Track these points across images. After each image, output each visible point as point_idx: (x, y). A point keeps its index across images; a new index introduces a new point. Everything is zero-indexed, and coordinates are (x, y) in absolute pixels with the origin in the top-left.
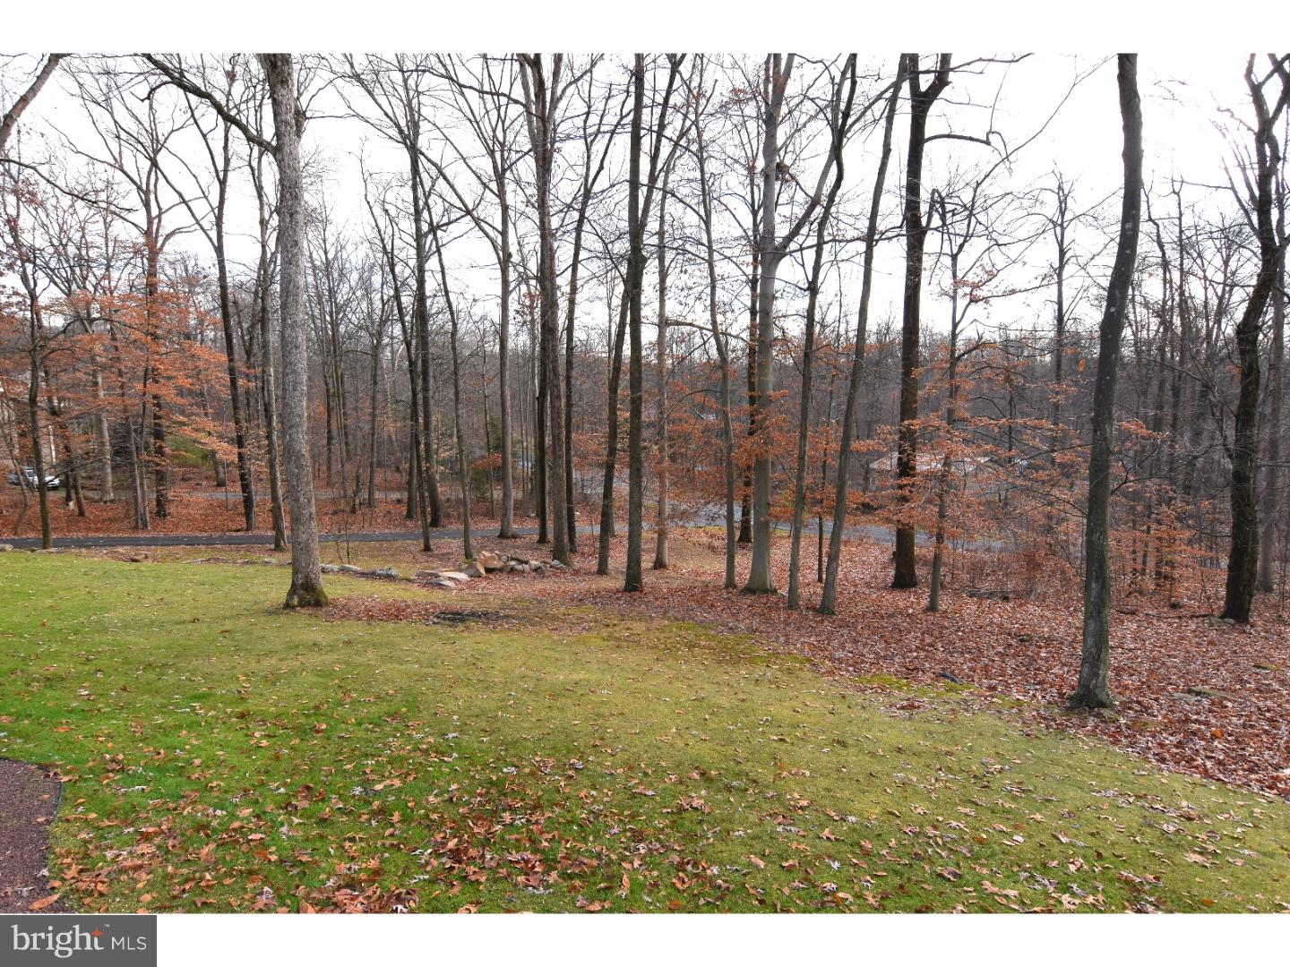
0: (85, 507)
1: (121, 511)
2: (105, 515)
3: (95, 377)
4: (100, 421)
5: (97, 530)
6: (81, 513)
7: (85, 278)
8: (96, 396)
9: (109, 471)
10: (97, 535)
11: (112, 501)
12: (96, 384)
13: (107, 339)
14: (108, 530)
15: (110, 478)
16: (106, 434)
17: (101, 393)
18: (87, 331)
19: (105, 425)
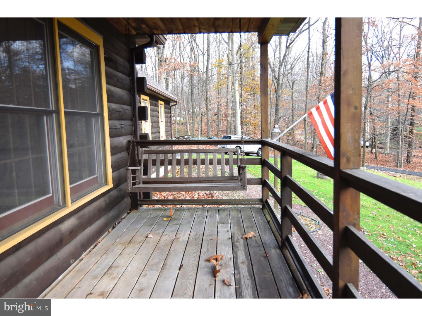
0: (377, 155)
1: (391, 159)
2: (384, 159)
3: (388, 98)
4: (388, 118)
5: (381, 165)
6: (376, 158)
7: (389, 55)
8: (388, 107)
9: (389, 140)
10: (381, 166)
11: (388, 154)
12: (388, 101)
13: (395, 80)
14: (385, 165)
15: (388, 145)
16: (390, 123)
17: (390, 105)
18: (387, 78)
19: (390, 120)
